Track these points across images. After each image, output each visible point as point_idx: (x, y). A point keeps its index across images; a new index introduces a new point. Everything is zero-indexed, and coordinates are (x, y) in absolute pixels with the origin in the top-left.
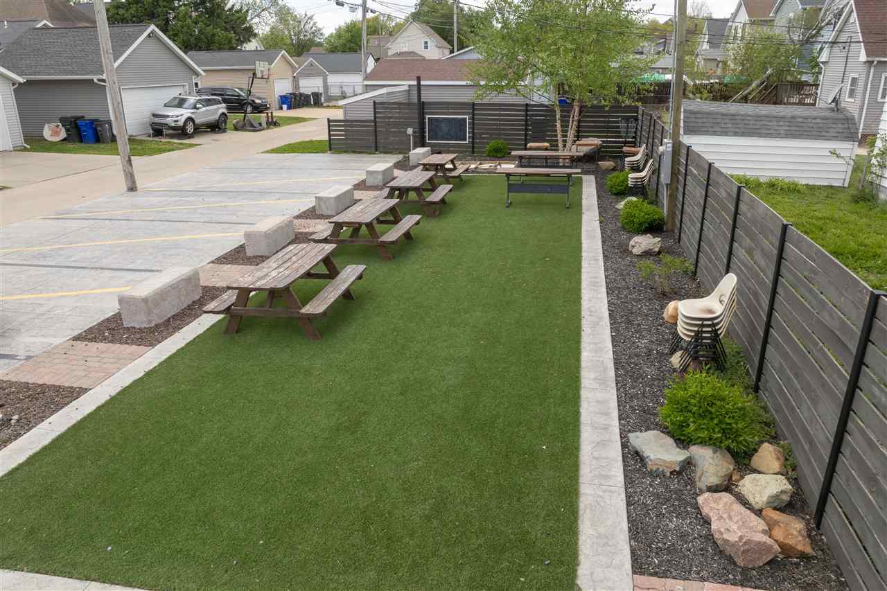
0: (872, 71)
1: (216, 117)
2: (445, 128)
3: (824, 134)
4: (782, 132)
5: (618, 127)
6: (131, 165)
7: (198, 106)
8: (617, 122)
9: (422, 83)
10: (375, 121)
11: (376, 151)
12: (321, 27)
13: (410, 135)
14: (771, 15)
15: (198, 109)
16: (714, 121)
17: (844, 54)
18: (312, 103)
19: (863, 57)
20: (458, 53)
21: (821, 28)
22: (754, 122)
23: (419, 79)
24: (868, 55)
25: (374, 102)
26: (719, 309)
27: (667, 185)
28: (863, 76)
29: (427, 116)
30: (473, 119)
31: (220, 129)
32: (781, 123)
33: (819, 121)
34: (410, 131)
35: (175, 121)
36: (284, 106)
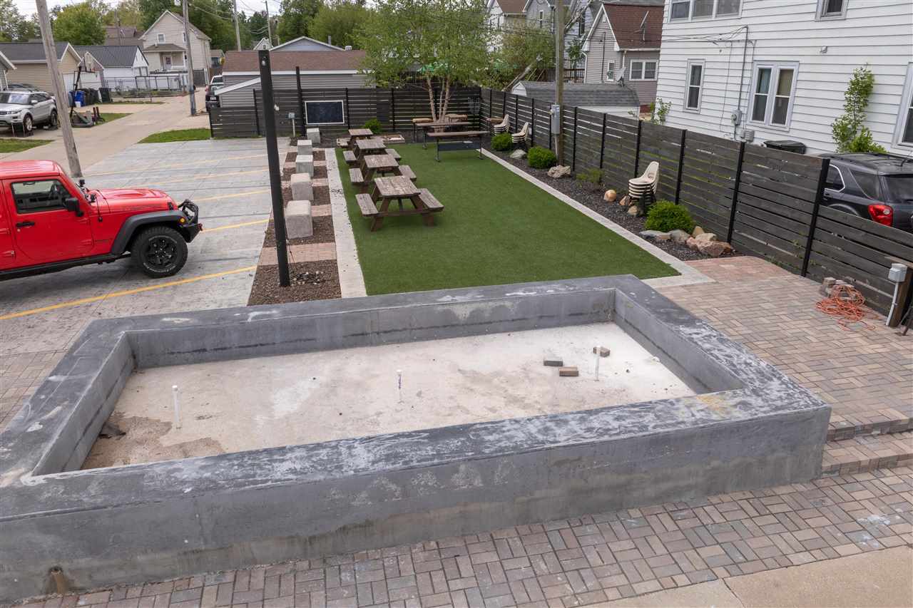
0: (624, 58)
1: (49, 113)
2: (322, 111)
3: (619, 102)
4: (593, 102)
5: (468, 105)
6: (76, 151)
7: (33, 101)
8: (467, 101)
9: (301, 73)
10: (256, 108)
11: (259, 134)
12: (24, 15)
13: (291, 120)
14: (524, 11)
15: (32, 104)
16: (547, 96)
17: (602, 45)
18: (100, 98)
19: (617, 48)
20: (282, 45)
21: (573, 24)
22: (574, 96)
23: (298, 69)
24: (620, 47)
25: (254, 90)
26: (650, 181)
27: (557, 135)
28: (618, 62)
29: (306, 102)
30: (348, 103)
31: (52, 126)
32: (592, 96)
33: (614, 93)
34: (292, 115)
35: (14, 118)
36: (76, 102)
